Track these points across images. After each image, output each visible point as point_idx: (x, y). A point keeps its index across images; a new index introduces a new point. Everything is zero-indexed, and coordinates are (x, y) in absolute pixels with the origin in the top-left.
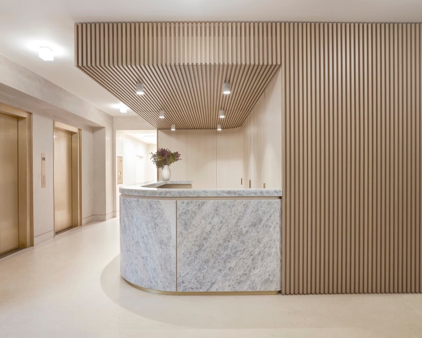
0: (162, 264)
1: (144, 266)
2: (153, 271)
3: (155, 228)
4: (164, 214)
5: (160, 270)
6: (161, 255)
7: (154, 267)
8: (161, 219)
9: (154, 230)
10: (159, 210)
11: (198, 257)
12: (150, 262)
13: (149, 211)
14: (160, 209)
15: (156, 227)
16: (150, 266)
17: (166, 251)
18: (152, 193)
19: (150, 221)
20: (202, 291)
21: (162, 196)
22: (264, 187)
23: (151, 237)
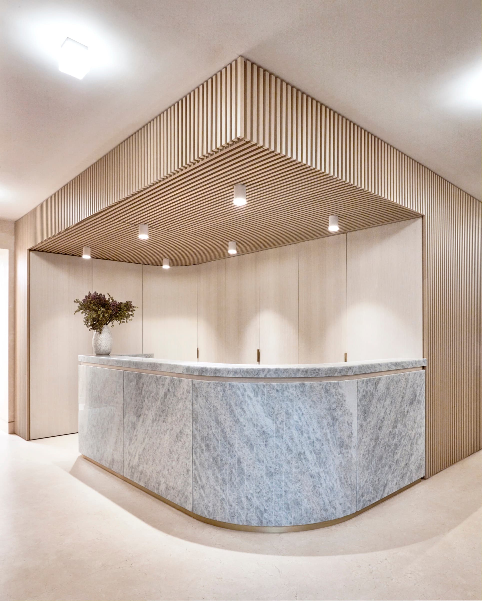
0: (342, 477)
1: (315, 489)
2: (329, 491)
3: (333, 425)
4: (344, 401)
5: (339, 486)
6: (341, 463)
7: (331, 484)
8: (341, 409)
9: (332, 428)
10: (339, 397)
11: (375, 455)
12: (325, 480)
13: (324, 400)
14: (340, 394)
15: (334, 423)
16: (324, 485)
17: (347, 456)
18: (329, 372)
19: (325, 415)
20: (377, 500)
21: (343, 374)
22: (346, 360)
23: (328, 440)
